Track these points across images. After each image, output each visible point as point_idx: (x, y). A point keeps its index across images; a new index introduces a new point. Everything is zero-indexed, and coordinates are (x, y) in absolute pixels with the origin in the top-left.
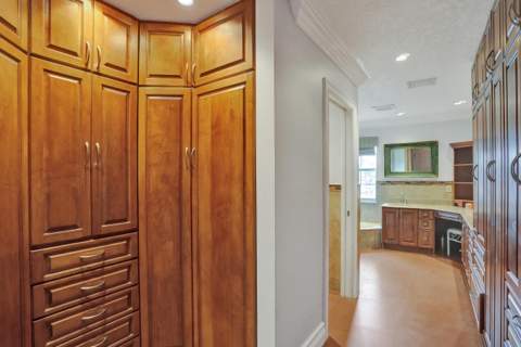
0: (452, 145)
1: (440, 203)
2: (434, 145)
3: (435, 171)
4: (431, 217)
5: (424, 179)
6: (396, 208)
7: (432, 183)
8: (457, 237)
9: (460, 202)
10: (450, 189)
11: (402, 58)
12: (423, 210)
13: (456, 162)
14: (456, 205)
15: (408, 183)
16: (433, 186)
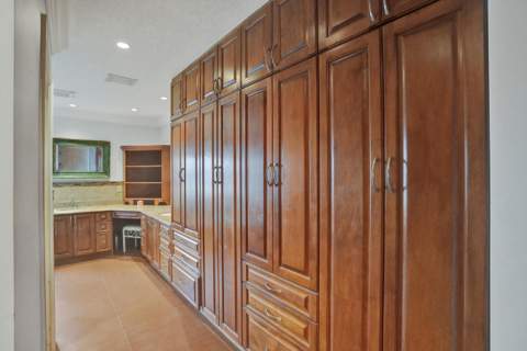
0: (123, 148)
1: (111, 203)
2: (106, 145)
3: (107, 171)
4: (109, 218)
5: (96, 180)
6: (69, 215)
7: (103, 184)
8: (132, 233)
9: (131, 200)
10: (120, 189)
11: (123, 45)
12: (101, 213)
13: (127, 163)
14: (127, 203)
15: (77, 184)
16: (104, 187)
